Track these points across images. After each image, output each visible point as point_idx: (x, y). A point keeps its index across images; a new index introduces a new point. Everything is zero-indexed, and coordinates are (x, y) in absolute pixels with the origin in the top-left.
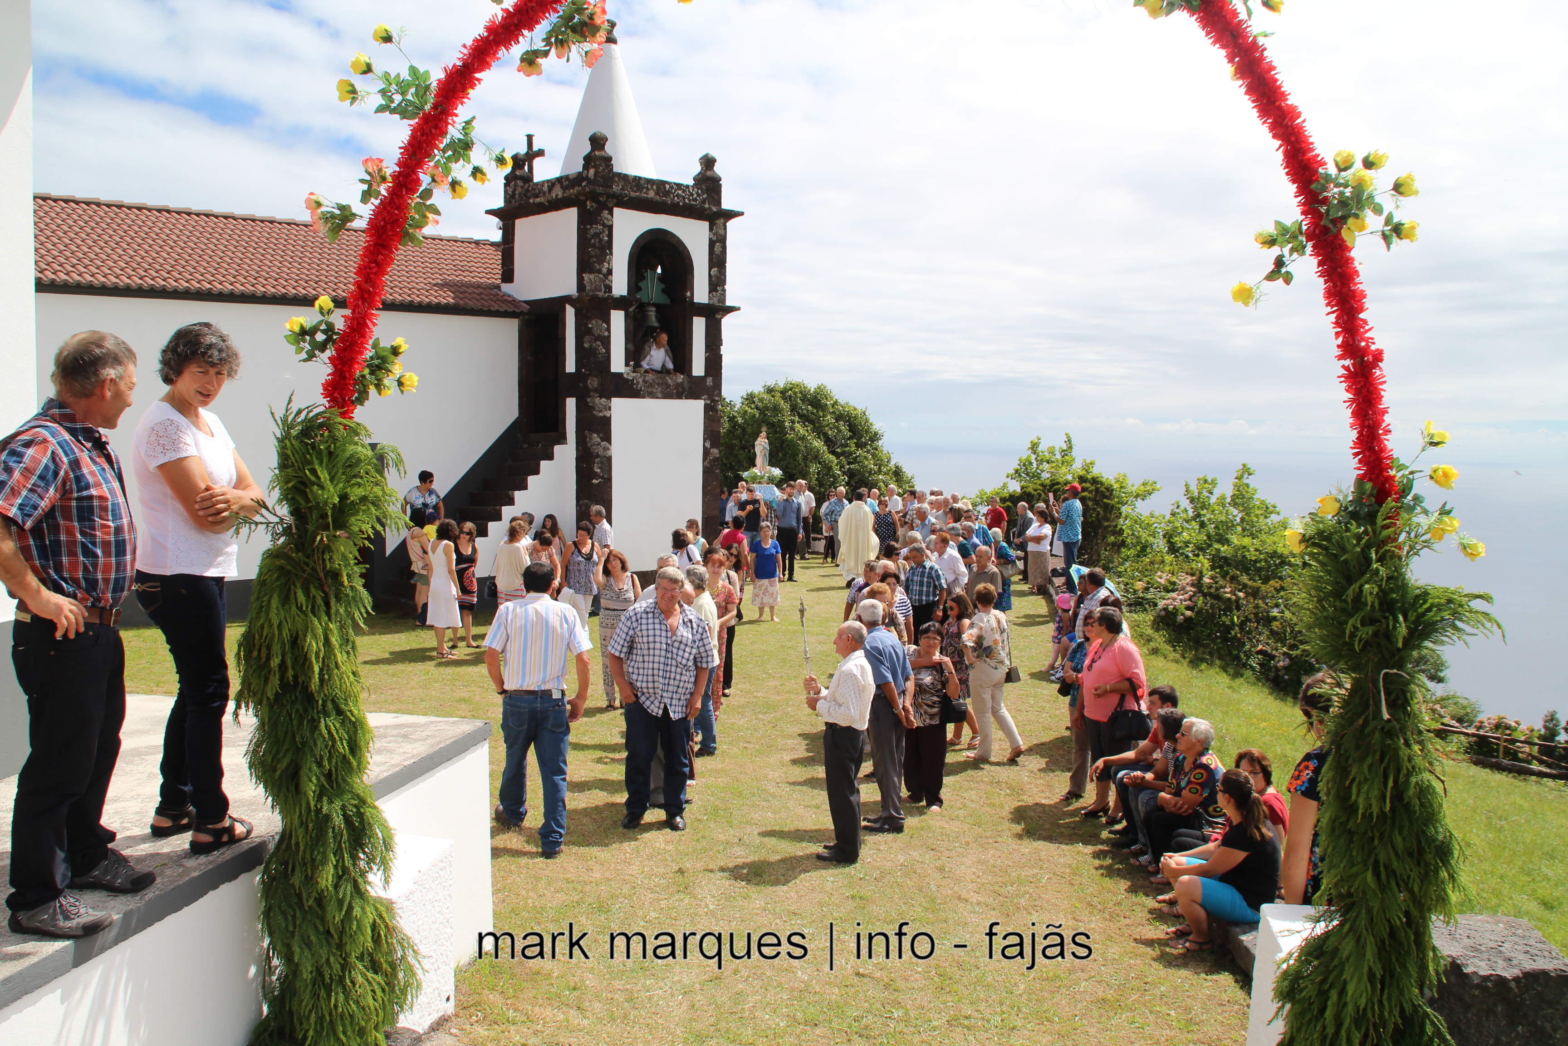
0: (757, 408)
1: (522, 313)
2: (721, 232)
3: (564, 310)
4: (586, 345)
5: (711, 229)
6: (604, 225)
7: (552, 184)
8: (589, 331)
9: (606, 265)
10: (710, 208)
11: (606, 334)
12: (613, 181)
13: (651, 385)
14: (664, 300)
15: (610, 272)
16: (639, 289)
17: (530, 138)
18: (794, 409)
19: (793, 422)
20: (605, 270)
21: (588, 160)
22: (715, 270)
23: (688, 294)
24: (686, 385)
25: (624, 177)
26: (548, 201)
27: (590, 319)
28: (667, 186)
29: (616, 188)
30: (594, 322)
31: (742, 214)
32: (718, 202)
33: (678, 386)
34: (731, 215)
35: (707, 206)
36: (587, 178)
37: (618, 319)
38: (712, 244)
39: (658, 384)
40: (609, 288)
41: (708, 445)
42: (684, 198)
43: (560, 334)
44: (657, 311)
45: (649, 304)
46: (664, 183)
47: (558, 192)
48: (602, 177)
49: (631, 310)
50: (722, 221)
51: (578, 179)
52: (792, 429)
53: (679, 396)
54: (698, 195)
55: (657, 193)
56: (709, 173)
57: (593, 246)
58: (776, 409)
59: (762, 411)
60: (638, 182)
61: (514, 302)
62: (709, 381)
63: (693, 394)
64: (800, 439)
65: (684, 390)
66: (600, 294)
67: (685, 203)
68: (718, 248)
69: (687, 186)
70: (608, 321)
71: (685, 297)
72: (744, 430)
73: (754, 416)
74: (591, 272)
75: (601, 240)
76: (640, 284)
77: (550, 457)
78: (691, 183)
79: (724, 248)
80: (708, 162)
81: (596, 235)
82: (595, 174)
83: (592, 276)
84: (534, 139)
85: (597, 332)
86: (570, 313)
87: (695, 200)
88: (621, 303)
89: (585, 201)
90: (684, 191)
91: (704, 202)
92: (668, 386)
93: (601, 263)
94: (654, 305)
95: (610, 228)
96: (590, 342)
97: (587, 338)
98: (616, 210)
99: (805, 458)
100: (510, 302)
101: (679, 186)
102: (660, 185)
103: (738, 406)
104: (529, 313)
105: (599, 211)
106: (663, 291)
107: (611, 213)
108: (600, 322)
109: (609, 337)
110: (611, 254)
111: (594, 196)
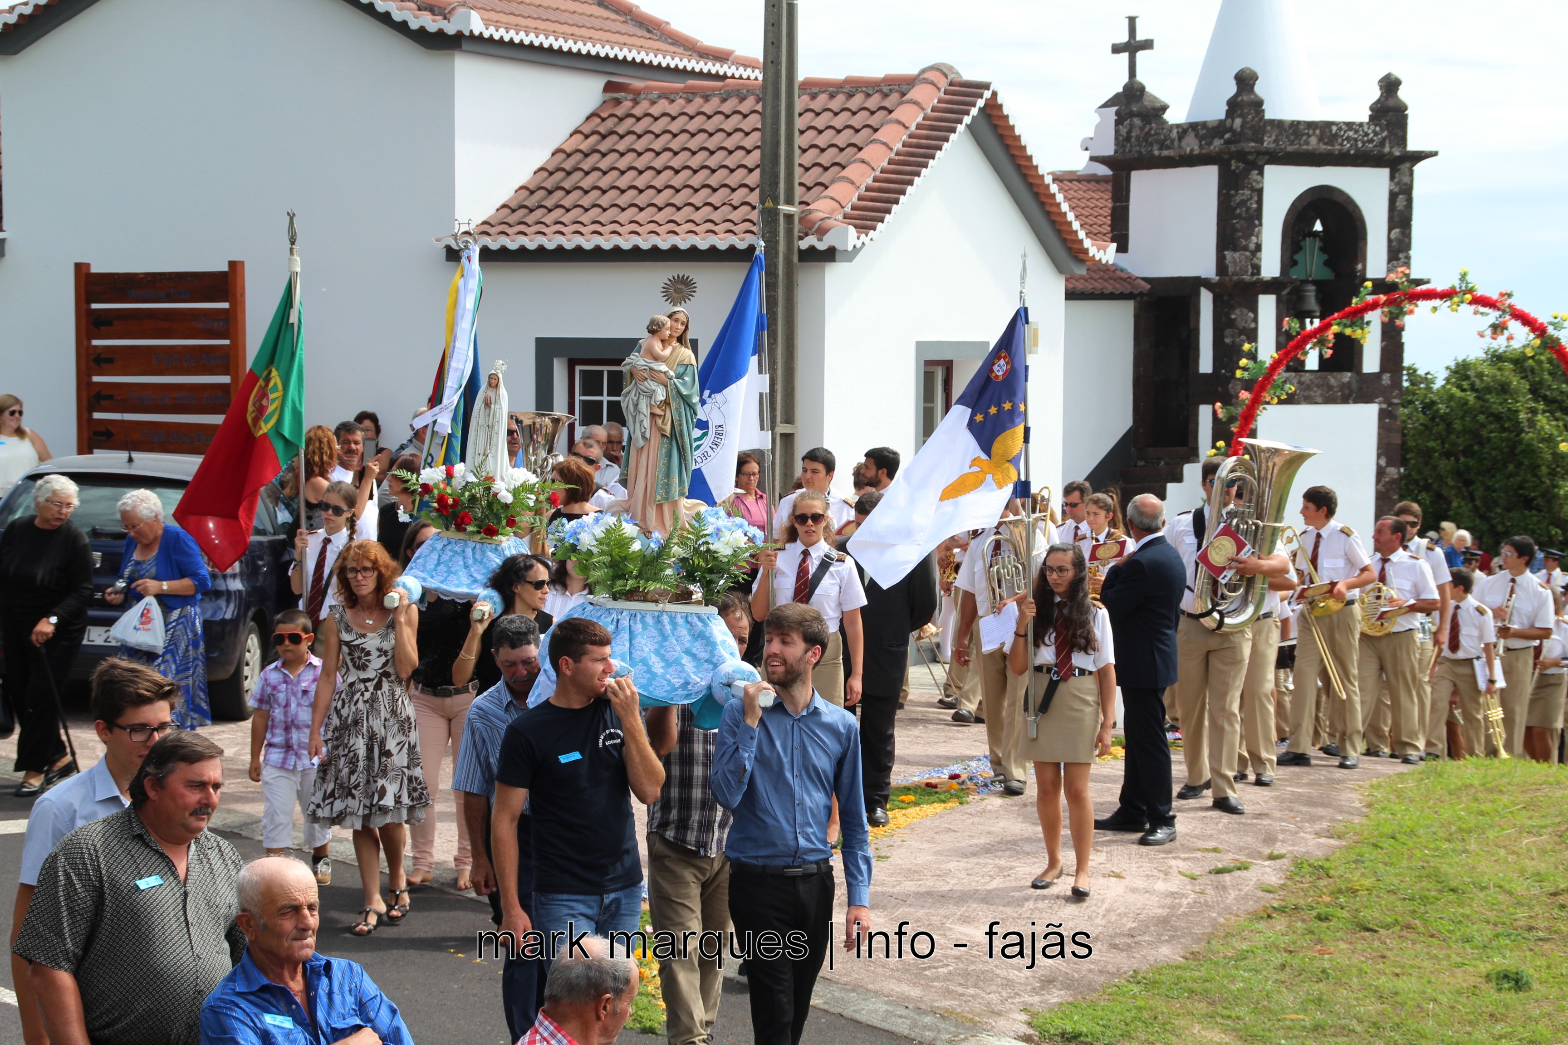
0: (1473, 388)
1: (1141, 294)
2: (1406, 180)
3: (1198, 295)
4: (1228, 340)
5: (1392, 178)
6: (1253, 189)
7: (1185, 130)
8: (1231, 324)
9: (1254, 239)
10: (1390, 153)
11: (1253, 325)
12: (1264, 132)
13: (1308, 388)
14: (1327, 274)
15: (1259, 248)
16: (1294, 263)
17: (1132, 21)
18: (1535, 391)
19: (1534, 411)
20: (1252, 246)
21: (1233, 105)
22: (1396, 232)
23: (1360, 267)
24: (1354, 386)
25: (1278, 124)
26: (1180, 156)
27: (1232, 308)
28: (1334, 128)
29: (1268, 142)
30: (1238, 311)
31: (1434, 154)
32: (1403, 140)
33: (1343, 386)
34: (1419, 157)
35: (1387, 149)
36: (1231, 129)
37: (1267, 305)
38: (1393, 197)
39: (1318, 386)
40: (1257, 269)
41: (1383, 462)
42: (1356, 140)
43: (1192, 324)
44: (1318, 291)
45: (1306, 282)
46: (1329, 124)
47: (1191, 144)
48: (1251, 128)
49: (1285, 292)
50: (1408, 165)
51: (1217, 130)
52: (1532, 423)
53: (1345, 400)
54: (1376, 134)
55: (1321, 139)
56: (1391, 102)
57: (1239, 217)
58: (1504, 389)
59: (1481, 393)
60: (1296, 129)
61: (1130, 279)
62: (1386, 379)
63: (1363, 398)
64: (1543, 440)
65: (1351, 392)
66: (1247, 278)
67: (1357, 149)
68: (1401, 202)
69: (1361, 125)
70: (1254, 309)
71: (1354, 271)
72: (1449, 425)
73: (1466, 403)
74: (1235, 249)
75: (1248, 209)
76: (1296, 257)
77: (1179, 479)
78: (1365, 118)
79: (1410, 200)
80: (1390, 85)
81: (1243, 203)
82: (1242, 126)
83: (1237, 255)
84: (1138, 22)
85: (1241, 324)
86: (1206, 300)
87: (1371, 141)
88: (1270, 287)
89: (1230, 160)
90: (1356, 132)
91: (1382, 143)
92: (1330, 387)
93: (1248, 237)
94: (1315, 282)
95: (1260, 192)
96: (1233, 336)
97: (1228, 332)
98: (1269, 169)
99: (1553, 474)
100: (1124, 280)
101: (1350, 125)
102: (1324, 128)
103: (1439, 384)
104: (1150, 293)
105: (1247, 172)
106: (1326, 263)
107: (1261, 173)
108: (1245, 311)
109: (1256, 329)
110: (1261, 225)
111: (1241, 156)
